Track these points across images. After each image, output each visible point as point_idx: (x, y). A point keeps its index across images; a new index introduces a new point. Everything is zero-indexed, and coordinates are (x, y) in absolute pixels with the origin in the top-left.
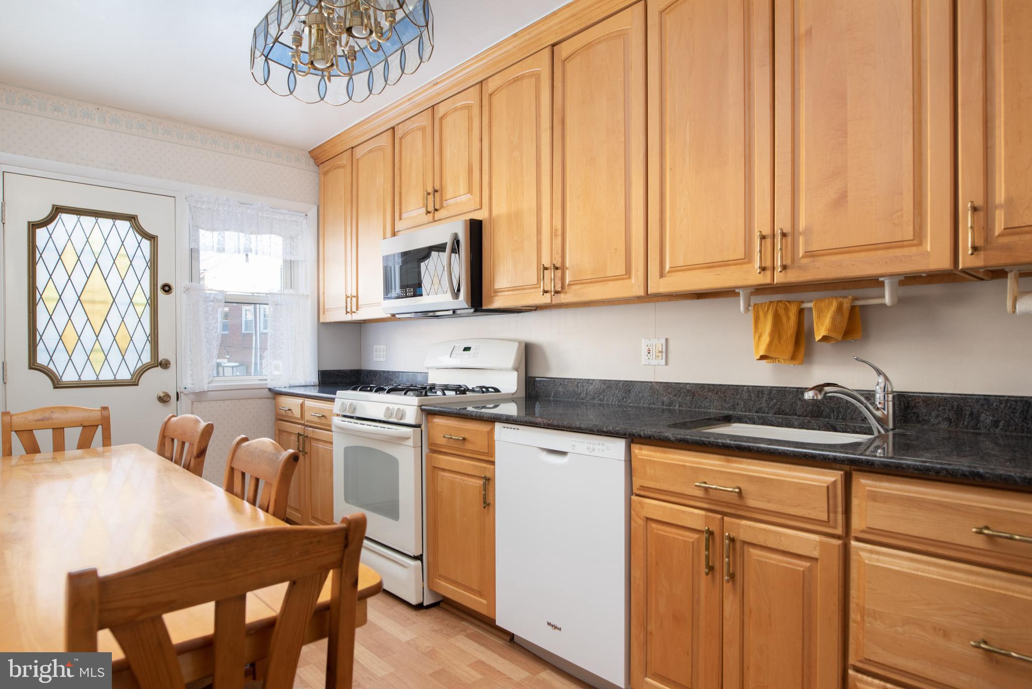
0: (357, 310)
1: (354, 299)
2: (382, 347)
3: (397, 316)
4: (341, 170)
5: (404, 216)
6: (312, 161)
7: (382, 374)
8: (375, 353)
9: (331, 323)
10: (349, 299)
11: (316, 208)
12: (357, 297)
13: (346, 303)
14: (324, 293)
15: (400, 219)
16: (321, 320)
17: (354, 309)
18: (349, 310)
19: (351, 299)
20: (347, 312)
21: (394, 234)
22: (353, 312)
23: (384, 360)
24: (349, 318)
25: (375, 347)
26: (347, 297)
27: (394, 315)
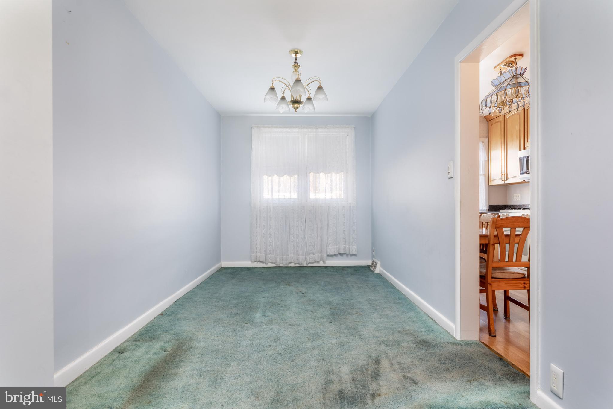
0: (507, 179)
1: (506, 175)
2: (518, 195)
3: (526, 181)
4: (499, 123)
5: (529, 140)
6: (485, 120)
7: (518, 206)
8: (514, 197)
9: (494, 185)
10: (503, 175)
11: (487, 139)
12: (507, 174)
13: (502, 177)
14: (491, 173)
15: (527, 142)
16: (489, 185)
17: (506, 179)
18: (503, 179)
19: (504, 175)
20: (502, 180)
21: (524, 148)
22: (504, 180)
23: (519, 200)
24: (503, 183)
25: (514, 195)
26: (502, 174)
27: (524, 181)
